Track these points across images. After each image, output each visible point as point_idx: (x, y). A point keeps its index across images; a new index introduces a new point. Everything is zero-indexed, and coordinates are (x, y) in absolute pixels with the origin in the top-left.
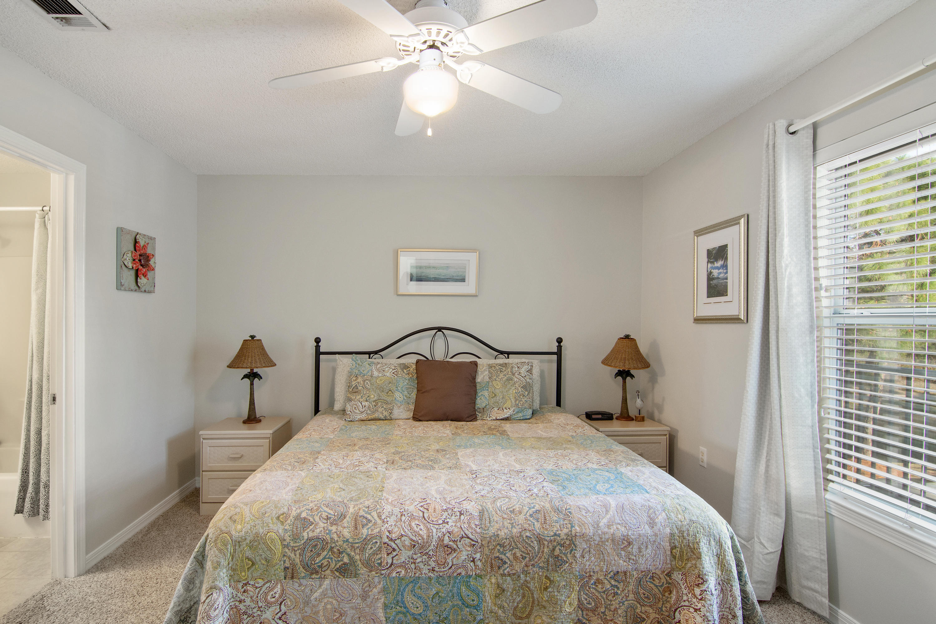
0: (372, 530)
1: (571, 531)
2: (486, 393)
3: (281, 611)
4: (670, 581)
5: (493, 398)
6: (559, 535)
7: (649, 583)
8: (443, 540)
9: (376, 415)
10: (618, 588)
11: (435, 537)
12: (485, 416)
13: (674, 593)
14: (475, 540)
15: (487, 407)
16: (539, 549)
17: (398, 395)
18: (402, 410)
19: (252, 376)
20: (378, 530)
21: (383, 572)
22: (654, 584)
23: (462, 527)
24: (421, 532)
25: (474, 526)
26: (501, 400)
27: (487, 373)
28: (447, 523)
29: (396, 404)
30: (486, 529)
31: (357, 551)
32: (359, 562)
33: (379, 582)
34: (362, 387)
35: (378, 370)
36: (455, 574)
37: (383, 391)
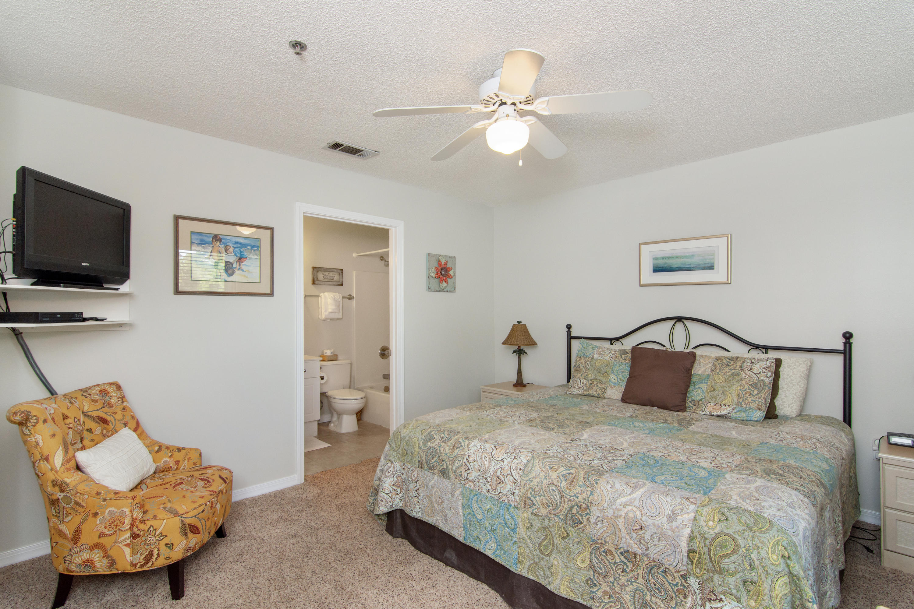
0: (461, 452)
1: (589, 497)
3: (416, 486)
4: (685, 584)
5: (711, 391)
6: (577, 497)
7: (661, 576)
8: (496, 473)
9: (591, 392)
10: (627, 566)
11: (492, 469)
12: (699, 410)
13: (690, 599)
14: (516, 479)
15: (701, 400)
16: (561, 502)
17: (613, 377)
18: (614, 390)
19: (520, 352)
20: (464, 453)
21: (462, 482)
22: (667, 580)
23: (511, 467)
24: (485, 462)
25: (518, 469)
26: (720, 396)
27: (711, 365)
28: (503, 462)
29: (610, 385)
30: (526, 473)
31: (451, 463)
32: (450, 470)
33: (460, 488)
36: (501, 500)
37: (600, 372)
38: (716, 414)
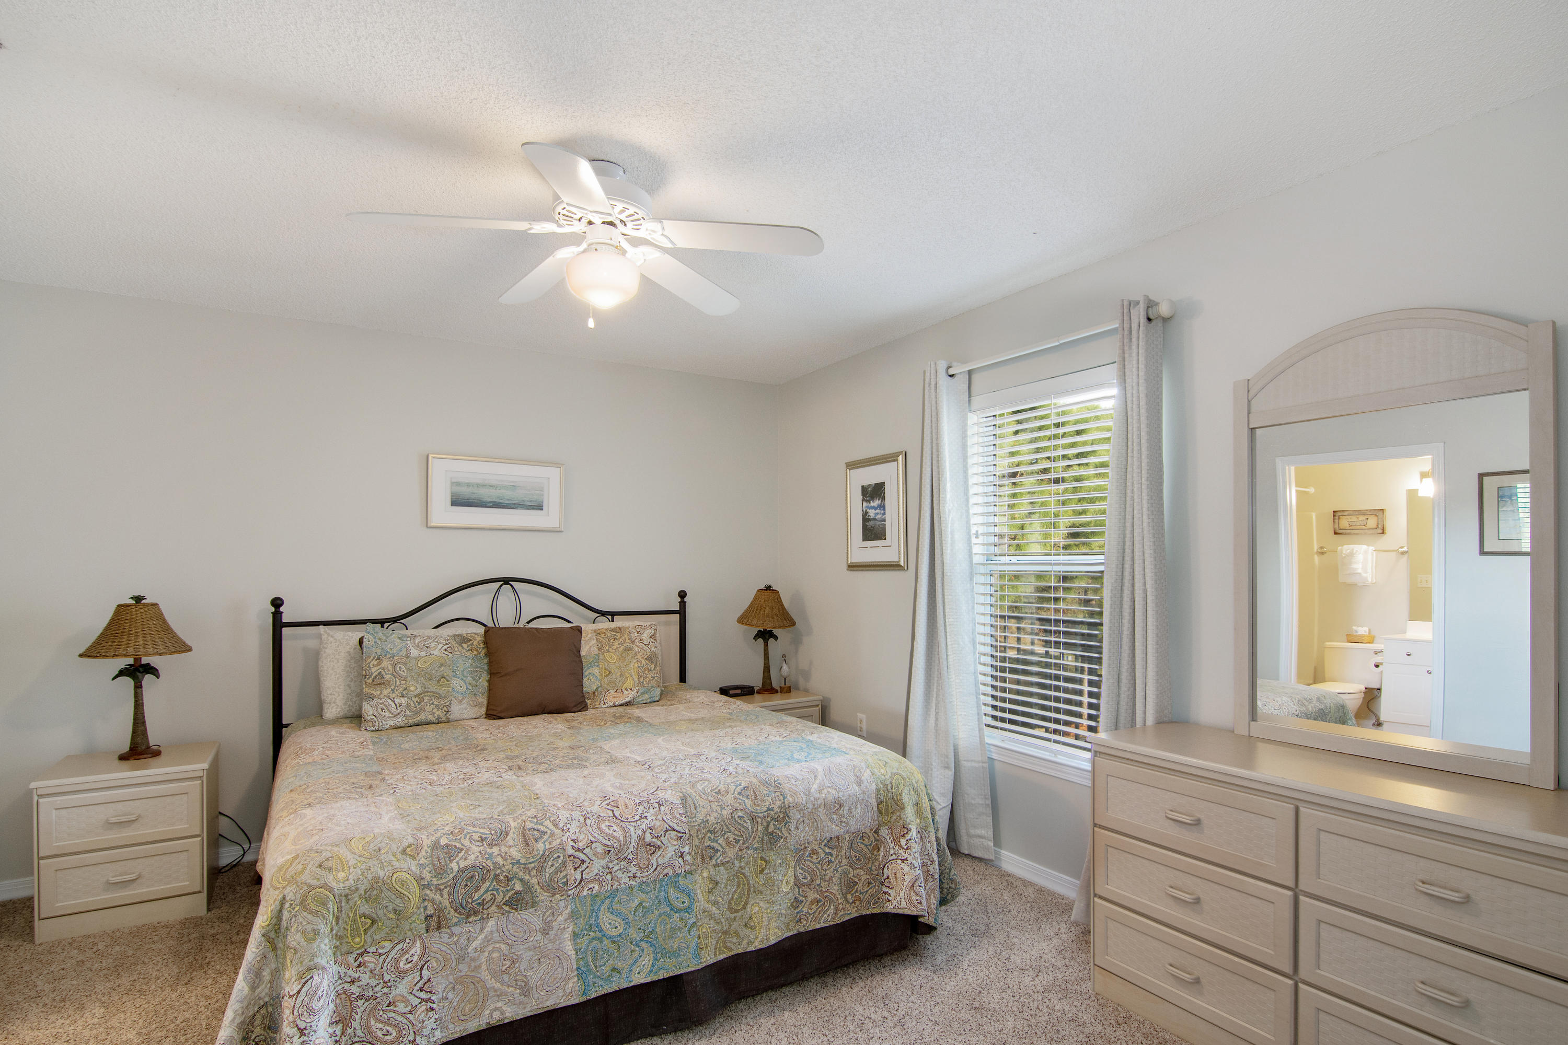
0: (550, 843)
1: (784, 803)
2: (596, 671)
3: (422, 978)
4: (878, 838)
5: (606, 676)
6: (772, 810)
7: (859, 844)
8: (644, 839)
9: (422, 717)
10: (832, 855)
11: (634, 837)
12: (597, 703)
13: (882, 849)
14: (682, 831)
15: (599, 689)
16: (753, 828)
17: (456, 683)
18: (465, 705)
19: (138, 672)
20: (558, 841)
21: (570, 892)
22: (864, 844)
23: (665, 819)
24: (614, 833)
25: (678, 816)
26: (619, 679)
27: (594, 642)
28: (645, 818)
29: (455, 697)
30: (693, 816)
31: (534, 873)
32: (537, 887)
33: (566, 907)
34: (392, 674)
35: (417, 647)
36: (661, 876)
37: (430, 679)
38: (621, 703)
